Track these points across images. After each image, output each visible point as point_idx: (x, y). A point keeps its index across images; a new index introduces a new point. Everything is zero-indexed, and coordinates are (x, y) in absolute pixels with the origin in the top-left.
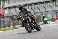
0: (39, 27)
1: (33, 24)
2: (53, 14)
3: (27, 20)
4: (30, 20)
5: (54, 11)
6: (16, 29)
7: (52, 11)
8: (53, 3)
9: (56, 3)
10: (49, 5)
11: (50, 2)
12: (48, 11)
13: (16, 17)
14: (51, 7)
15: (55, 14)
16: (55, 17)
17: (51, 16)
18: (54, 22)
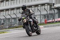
0: (40, 31)
1: (35, 28)
2: (42, 18)
3: (29, 23)
4: (32, 23)
5: (43, 15)
6: (3, 33)
7: (41, 15)
8: (42, 7)
9: (45, 6)
10: (38, 9)
11: (39, 6)
12: (36, 16)
13: (3, 21)
14: (39, 11)
15: (44, 18)
16: (43, 21)
17: (40, 20)
18: (43, 27)
